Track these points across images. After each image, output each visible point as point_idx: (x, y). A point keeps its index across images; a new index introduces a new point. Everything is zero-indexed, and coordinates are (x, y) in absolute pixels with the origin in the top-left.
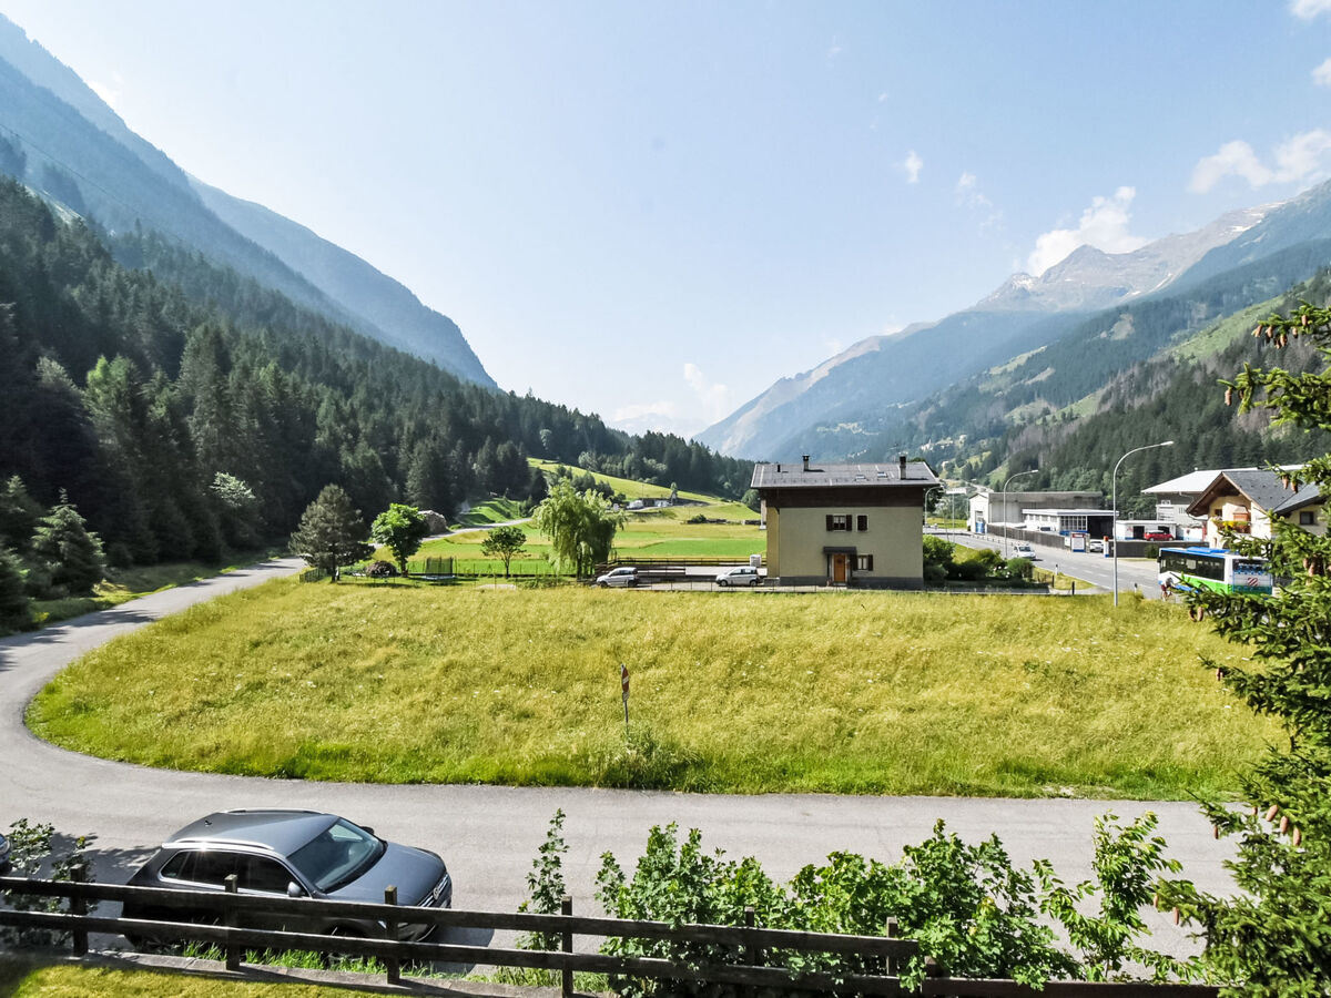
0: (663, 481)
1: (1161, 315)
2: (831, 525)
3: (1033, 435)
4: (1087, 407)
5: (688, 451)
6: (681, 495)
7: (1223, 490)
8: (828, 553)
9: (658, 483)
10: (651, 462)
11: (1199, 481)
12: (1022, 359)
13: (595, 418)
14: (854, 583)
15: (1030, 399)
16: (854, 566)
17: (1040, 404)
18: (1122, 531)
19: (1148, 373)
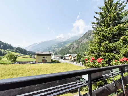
0: (19, 53)
1: (65, 43)
2: (43, 57)
3: (56, 51)
4: (60, 49)
5: (23, 50)
6: (22, 54)
7: (70, 55)
8: (43, 60)
9: (18, 53)
10: (18, 51)
11: (68, 55)
12: (56, 45)
13: (10, 45)
14: (45, 63)
15: (56, 48)
16: (45, 61)
17: (57, 48)
18: (63, 58)
19: (64, 47)
